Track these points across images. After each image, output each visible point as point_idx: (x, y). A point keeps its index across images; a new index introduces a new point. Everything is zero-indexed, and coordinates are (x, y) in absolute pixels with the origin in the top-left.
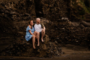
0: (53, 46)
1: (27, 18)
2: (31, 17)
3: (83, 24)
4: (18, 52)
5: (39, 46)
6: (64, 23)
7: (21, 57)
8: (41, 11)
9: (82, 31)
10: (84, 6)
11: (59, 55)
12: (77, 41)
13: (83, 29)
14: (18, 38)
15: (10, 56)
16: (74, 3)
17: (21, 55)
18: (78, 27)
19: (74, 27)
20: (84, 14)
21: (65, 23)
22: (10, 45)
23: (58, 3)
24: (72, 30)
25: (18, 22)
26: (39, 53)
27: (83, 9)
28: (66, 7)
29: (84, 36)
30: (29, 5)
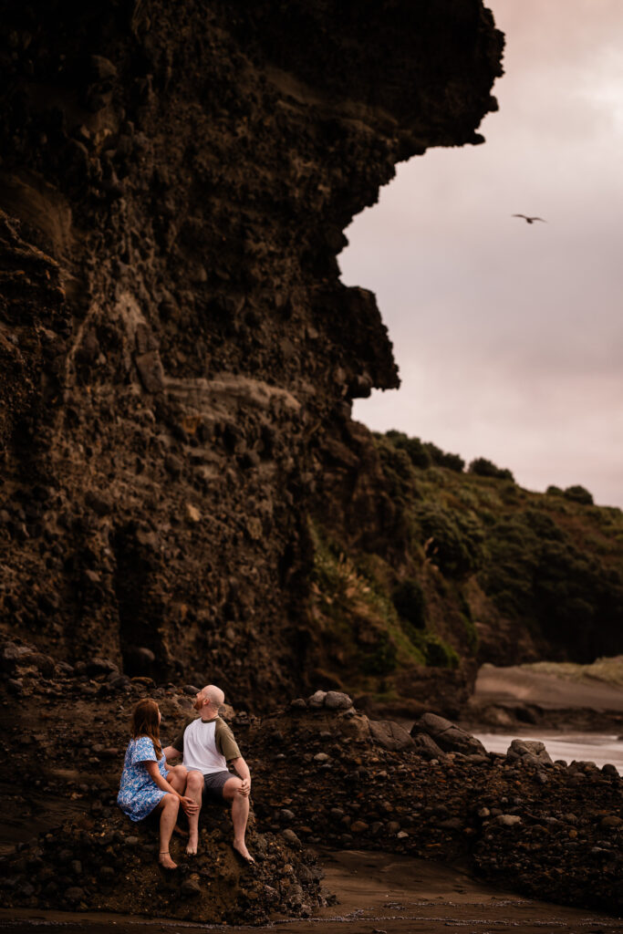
0: (273, 856)
1: (104, 688)
2: (126, 679)
3: (428, 729)
4: (71, 889)
5: (199, 855)
6: (325, 723)
7: (95, 919)
8: (155, 642)
9: (431, 771)
10: (390, 621)
11: (309, 912)
12: (401, 835)
13: (434, 762)
14: (52, 806)
15: (27, 907)
16: (329, 600)
17: (89, 904)
18: (409, 747)
19: (384, 747)
20: (393, 667)
21: (334, 723)
22: (26, 847)
23: (249, 599)
24: (373, 763)
25: (49, 707)
26: (196, 893)
27: (385, 635)
28: (286, 624)
29: (441, 801)
30: (87, 608)
